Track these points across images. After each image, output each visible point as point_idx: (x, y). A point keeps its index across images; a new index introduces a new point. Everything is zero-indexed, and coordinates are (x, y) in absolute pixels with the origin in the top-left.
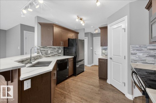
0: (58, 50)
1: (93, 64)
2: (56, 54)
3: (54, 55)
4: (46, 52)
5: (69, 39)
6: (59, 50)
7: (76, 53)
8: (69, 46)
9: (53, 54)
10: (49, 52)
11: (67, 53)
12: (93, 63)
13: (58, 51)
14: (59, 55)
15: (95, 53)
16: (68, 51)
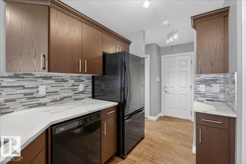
0: (73, 85)
1: (161, 114)
2: (66, 95)
3: (61, 99)
4: (27, 91)
5: (105, 55)
6: (77, 83)
7: (123, 89)
8: (104, 73)
9: (58, 97)
10: (42, 91)
11: (102, 91)
12: (160, 112)
13: (74, 88)
14: (78, 97)
15: (166, 89)
16: (103, 87)
